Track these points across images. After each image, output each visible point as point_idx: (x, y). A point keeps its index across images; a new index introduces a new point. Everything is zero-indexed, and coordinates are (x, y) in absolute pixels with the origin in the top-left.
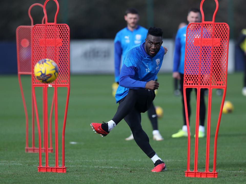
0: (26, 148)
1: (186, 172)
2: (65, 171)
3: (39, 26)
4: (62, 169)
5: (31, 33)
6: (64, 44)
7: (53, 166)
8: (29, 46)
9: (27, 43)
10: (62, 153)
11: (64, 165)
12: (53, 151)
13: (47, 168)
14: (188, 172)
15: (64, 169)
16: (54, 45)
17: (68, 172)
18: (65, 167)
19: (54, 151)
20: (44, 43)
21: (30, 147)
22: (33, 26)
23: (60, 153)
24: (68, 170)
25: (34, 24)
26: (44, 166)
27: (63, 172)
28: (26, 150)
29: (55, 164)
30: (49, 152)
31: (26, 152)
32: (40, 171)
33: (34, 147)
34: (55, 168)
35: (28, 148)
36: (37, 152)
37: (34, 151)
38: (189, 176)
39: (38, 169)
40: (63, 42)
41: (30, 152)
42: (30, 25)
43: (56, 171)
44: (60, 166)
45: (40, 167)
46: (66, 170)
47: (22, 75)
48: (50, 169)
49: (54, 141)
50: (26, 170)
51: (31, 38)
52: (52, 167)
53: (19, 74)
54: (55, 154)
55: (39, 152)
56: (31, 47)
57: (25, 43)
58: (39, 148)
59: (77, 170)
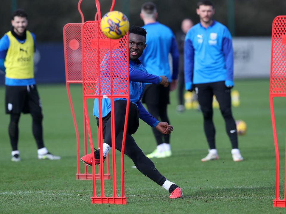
0: (77, 174)
1: (274, 201)
2: (125, 202)
3: (90, 24)
4: (121, 200)
5: (82, 31)
6: (121, 44)
7: (111, 196)
8: (80, 48)
9: (77, 44)
10: (121, 180)
11: (123, 194)
12: (110, 177)
13: (102, 199)
14: (277, 201)
15: (124, 200)
16: (110, 46)
17: (128, 203)
18: (124, 197)
19: (112, 177)
20: (97, 44)
21: (82, 173)
22: (83, 23)
23: (119, 180)
24: (129, 200)
25: (85, 21)
26: (98, 196)
27: (123, 203)
28: (77, 177)
29: (113, 194)
30: (106, 179)
31: (77, 179)
32: (94, 202)
33: (87, 174)
34: (113, 198)
35: (79, 174)
36: (90, 179)
37: (87, 178)
38: (279, 206)
39: (92, 199)
40: (120, 42)
41: (82, 179)
42: (81, 22)
43: (114, 203)
44: (119, 196)
45: (94, 197)
46: (126, 200)
47: (70, 84)
48: (107, 200)
49: (111, 165)
50: (77, 201)
51: (82, 38)
52: (109, 198)
53: (68, 83)
54: (113, 181)
55: (92, 179)
56: (82, 50)
57: (75, 45)
58: (92, 174)
59: (139, 201)
